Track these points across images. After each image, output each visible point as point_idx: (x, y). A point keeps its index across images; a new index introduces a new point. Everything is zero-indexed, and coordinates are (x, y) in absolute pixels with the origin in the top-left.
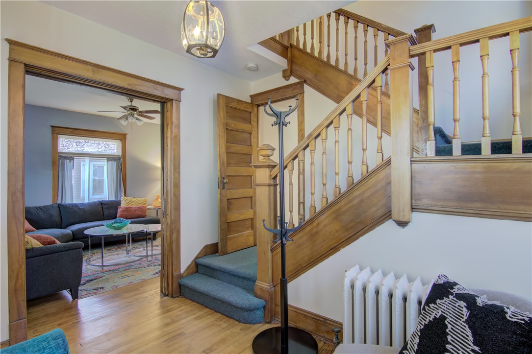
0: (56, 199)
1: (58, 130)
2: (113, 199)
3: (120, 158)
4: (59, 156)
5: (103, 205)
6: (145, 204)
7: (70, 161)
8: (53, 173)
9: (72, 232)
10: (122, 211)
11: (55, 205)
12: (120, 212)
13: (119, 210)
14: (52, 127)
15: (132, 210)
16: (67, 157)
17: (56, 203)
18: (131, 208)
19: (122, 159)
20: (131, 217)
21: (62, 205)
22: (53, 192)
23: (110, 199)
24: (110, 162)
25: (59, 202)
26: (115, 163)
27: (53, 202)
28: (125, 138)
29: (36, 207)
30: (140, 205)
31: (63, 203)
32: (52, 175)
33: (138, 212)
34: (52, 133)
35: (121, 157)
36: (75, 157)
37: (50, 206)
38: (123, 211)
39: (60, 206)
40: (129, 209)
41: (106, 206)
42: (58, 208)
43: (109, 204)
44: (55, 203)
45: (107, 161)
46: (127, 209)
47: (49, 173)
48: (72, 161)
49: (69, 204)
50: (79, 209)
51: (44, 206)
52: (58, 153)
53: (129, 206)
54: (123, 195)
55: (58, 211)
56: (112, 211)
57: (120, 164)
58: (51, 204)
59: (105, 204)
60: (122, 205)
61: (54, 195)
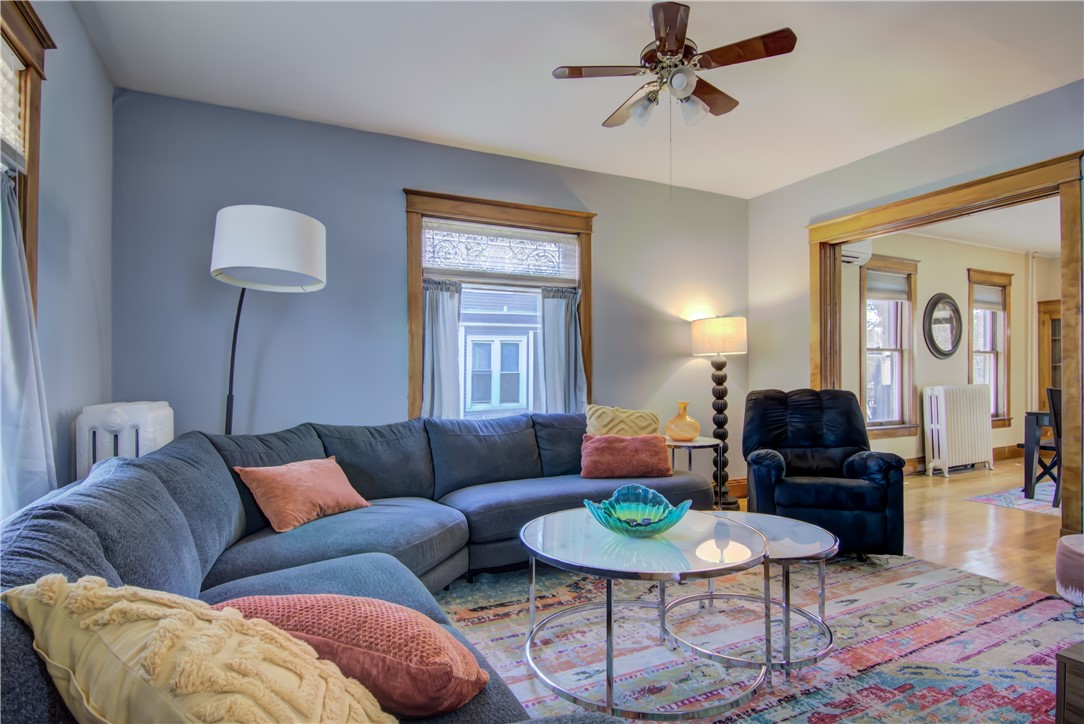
0: (417, 406)
1: (420, 203)
2: (559, 410)
3: (575, 289)
4: (424, 281)
5: (537, 427)
6: (655, 430)
7: (452, 297)
8: (411, 329)
9: (467, 515)
10: (597, 449)
11: (416, 424)
12: (590, 454)
13: (587, 448)
14: (408, 192)
15: (625, 448)
16: (445, 283)
17: (419, 418)
18: (623, 441)
19: (580, 291)
20: (625, 473)
21: (435, 425)
22: (410, 383)
23: (552, 412)
24: (551, 302)
25: (425, 415)
26: (563, 302)
27: (411, 413)
28: (589, 228)
29: (368, 429)
30: (643, 435)
31: (435, 418)
32: (407, 335)
33: (644, 457)
34: (407, 212)
35: (579, 287)
36: (463, 285)
37: (403, 425)
38: (600, 450)
39: (429, 428)
40: (616, 445)
41: (548, 430)
42: (423, 434)
43: (551, 426)
44: (415, 415)
45: (544, 297)
46: (609, 446)
47: (400, 329)
48: (457, 295)
49: (452, 423)
50: (477, 436)
51: (389, 426)
52: (423, 271)
53: (612, 434)
54: (584, 398)
55: (425, 442)
56: (564, 449)
57: (574, 308)
58: (406, 419)
59: (544, 426)
60: (590, 430)
61: (414, 393)
